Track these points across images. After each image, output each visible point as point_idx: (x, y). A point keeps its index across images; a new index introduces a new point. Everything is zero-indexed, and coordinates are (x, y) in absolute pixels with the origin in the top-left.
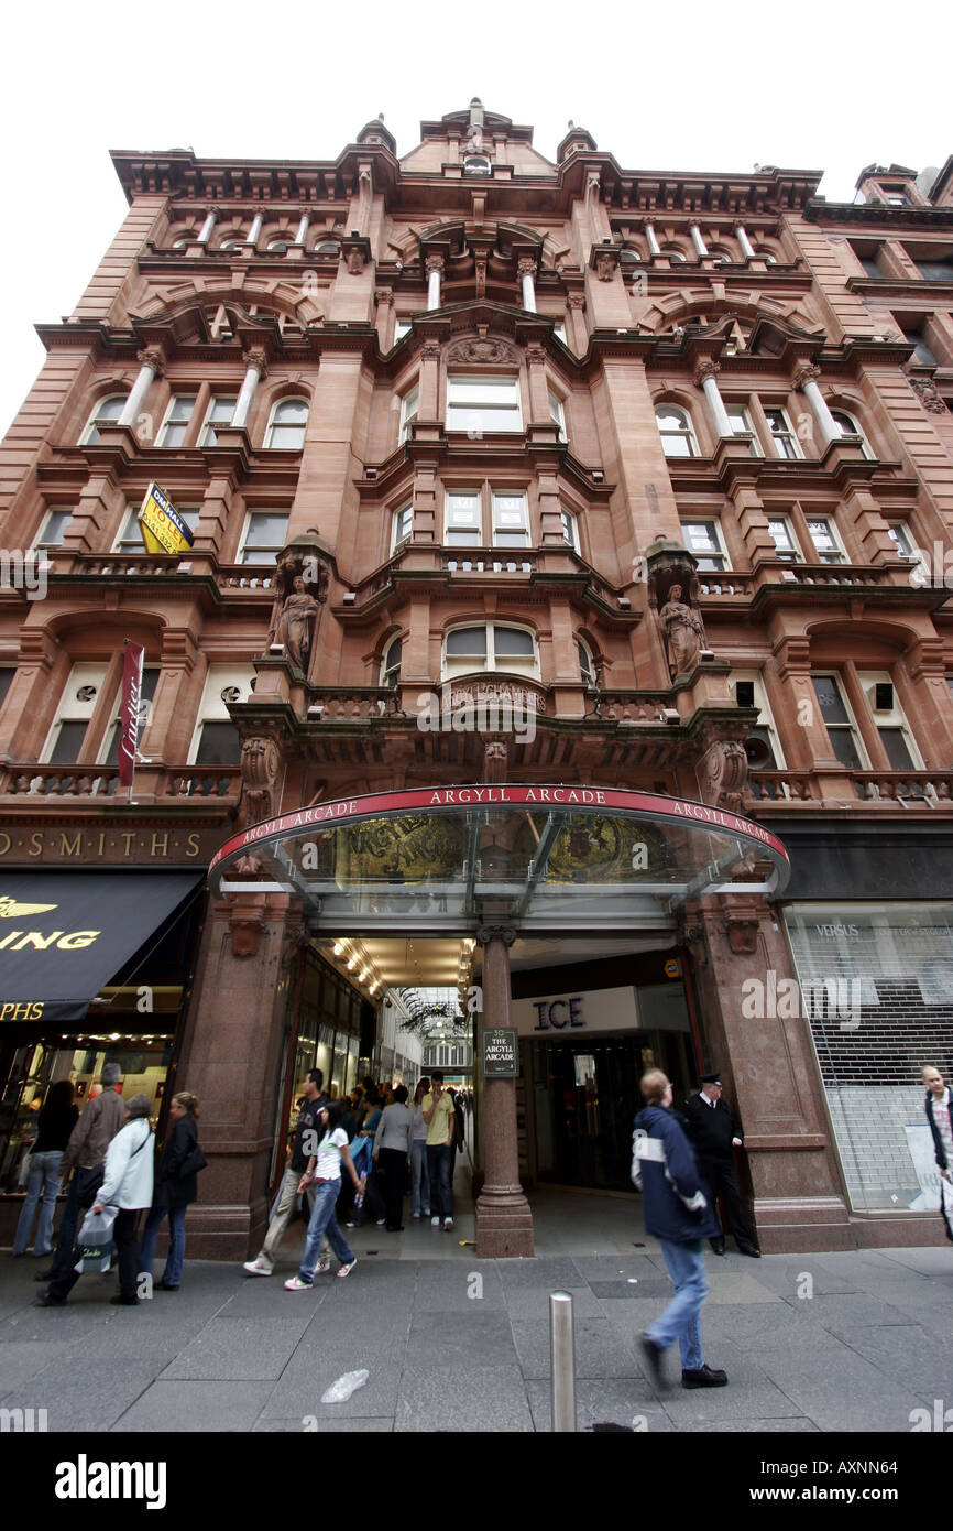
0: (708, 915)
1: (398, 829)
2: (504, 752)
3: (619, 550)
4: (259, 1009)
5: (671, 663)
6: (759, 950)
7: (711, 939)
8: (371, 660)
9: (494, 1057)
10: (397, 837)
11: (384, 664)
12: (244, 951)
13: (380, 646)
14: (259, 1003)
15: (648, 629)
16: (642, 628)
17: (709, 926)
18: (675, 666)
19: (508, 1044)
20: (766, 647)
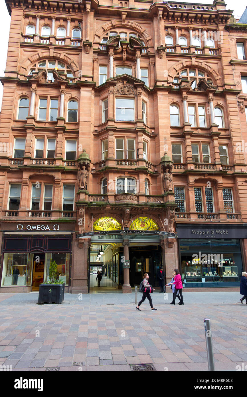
0: (165, 241)
1: (106, 221)
2: (129, 211)
3: (156, 154)
4: (85, 257)
5: (164, 188)
6: (173, 247)
7: (165, 245)
8: (99, 184)
9: (126, 265)
10: (106, 223)
11: (102, 184)
12: (81, 247)
13: (101, 181)
14: (85, 256)
15: (161, 177)
16: (159, 177)
17: (165, 243)
18: (165, 189)
19: (128, 263)
20: (186, 182)
